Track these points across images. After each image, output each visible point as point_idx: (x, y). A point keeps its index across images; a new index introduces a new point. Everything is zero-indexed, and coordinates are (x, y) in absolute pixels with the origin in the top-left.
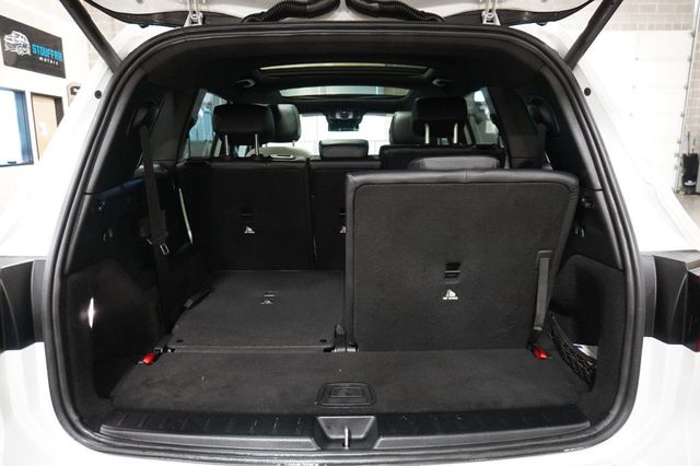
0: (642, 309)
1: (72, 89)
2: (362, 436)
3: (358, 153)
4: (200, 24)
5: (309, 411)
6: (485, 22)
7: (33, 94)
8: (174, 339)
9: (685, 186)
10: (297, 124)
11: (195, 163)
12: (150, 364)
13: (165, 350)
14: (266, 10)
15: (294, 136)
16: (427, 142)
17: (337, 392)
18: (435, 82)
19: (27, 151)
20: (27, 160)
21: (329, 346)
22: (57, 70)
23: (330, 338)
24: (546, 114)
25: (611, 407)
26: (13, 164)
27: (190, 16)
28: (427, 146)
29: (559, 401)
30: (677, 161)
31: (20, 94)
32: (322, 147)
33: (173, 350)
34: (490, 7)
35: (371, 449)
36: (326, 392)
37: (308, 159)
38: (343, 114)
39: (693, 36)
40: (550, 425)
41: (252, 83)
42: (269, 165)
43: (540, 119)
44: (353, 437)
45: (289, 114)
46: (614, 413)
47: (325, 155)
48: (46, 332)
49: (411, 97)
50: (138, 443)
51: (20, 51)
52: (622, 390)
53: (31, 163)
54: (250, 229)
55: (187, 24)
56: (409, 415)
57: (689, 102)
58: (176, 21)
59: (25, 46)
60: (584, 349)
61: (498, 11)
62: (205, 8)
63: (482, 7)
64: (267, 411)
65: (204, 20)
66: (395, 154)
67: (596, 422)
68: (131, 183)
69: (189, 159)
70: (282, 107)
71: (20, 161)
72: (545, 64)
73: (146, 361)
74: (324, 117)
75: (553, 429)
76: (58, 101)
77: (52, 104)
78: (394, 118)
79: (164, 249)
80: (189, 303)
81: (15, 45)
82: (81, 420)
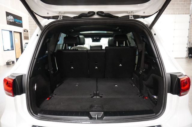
0: (167, 86)
1: (24, 30)
2: (100, 117)
3: (100, 48)
4: (62, 19)
5: (87, 111)
6: (130, 18)
7: (14, 32)
8: (54, 94)
9: (189, 56)
10: (84, 40)
11: (59, 51)
12: (48, 100)
13: (52, 97)
14: (78, 16)
15: (83, 44)
16: (117, 46)
17: (94, 107)
18: (119, 30)
19: (12, 46)
20: (12, 49)
21: (92, 96)
22: (21, 25)
23: (92, 94)
24: (145, 40)
25: (160, 110)
26: (8, 50)
27: (60, 17)
28: (117, 47)
29: (148, 109)
30: (187, 49)
31: (11, 32)
32: (91, 47)
33: (54, 97)
34: (131, 14)
35: (102, 119)
36: (92, 107)
37: (87, 50)
38: (96, 38)
39: (190, 16)
40: (146, 114)
41: (73, 31)
42: (77, 51)
43: (144, 41)
44: (98, 117)
45: (82, 38)
46: (161, 111)
47: (92, 49)
48: (26, 91)
49: (114, 34)
50: (47, 118)
51: (11, 21)
52: (163, 106)
53: (13, 50)
54: (72, 67)
55: (59, 19)
56: (112, 112)
57: (189, 33)
58: (56, 18)
59: (12, 19)
60: (155, 97)
61: (133, 15)
62: (63, 15)
63: (129, 14)
64: (78, 111)
65: (63, 18)
66: (109, 49)
67: (157, 113)
68: (45, 56)
69: (57, 50)
70: (80, 36)
71: (10, 49)
72: (144, 28)
73: (48, 99)
74: (91, 39)
75: (146, 115)
76: (20, 33)
77: (19, 34)
78: (109, 39)
79: (52, 72)
80: (57, 86)
81: (10, 19)
82: (33, 112)
